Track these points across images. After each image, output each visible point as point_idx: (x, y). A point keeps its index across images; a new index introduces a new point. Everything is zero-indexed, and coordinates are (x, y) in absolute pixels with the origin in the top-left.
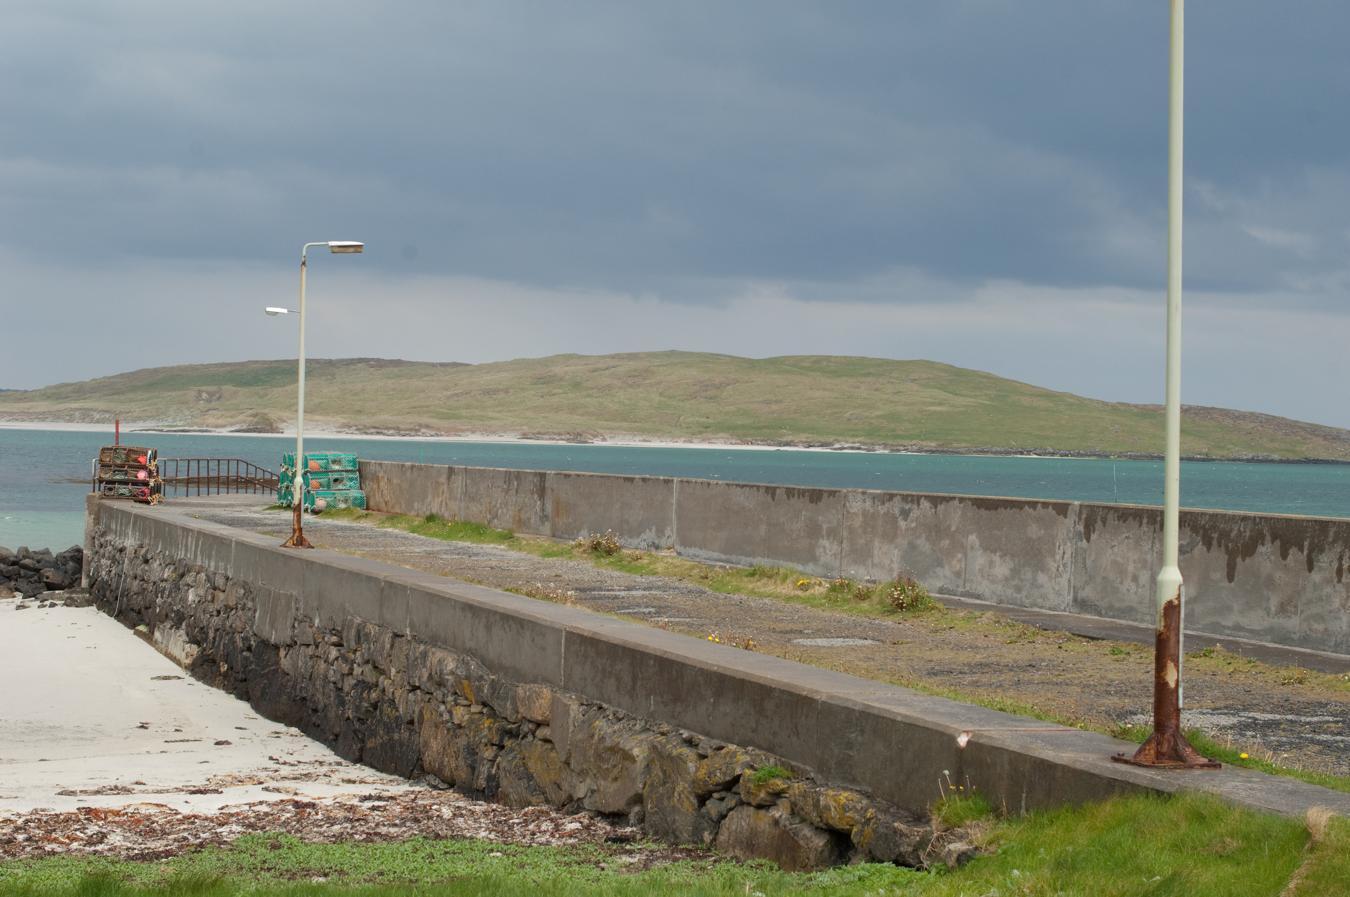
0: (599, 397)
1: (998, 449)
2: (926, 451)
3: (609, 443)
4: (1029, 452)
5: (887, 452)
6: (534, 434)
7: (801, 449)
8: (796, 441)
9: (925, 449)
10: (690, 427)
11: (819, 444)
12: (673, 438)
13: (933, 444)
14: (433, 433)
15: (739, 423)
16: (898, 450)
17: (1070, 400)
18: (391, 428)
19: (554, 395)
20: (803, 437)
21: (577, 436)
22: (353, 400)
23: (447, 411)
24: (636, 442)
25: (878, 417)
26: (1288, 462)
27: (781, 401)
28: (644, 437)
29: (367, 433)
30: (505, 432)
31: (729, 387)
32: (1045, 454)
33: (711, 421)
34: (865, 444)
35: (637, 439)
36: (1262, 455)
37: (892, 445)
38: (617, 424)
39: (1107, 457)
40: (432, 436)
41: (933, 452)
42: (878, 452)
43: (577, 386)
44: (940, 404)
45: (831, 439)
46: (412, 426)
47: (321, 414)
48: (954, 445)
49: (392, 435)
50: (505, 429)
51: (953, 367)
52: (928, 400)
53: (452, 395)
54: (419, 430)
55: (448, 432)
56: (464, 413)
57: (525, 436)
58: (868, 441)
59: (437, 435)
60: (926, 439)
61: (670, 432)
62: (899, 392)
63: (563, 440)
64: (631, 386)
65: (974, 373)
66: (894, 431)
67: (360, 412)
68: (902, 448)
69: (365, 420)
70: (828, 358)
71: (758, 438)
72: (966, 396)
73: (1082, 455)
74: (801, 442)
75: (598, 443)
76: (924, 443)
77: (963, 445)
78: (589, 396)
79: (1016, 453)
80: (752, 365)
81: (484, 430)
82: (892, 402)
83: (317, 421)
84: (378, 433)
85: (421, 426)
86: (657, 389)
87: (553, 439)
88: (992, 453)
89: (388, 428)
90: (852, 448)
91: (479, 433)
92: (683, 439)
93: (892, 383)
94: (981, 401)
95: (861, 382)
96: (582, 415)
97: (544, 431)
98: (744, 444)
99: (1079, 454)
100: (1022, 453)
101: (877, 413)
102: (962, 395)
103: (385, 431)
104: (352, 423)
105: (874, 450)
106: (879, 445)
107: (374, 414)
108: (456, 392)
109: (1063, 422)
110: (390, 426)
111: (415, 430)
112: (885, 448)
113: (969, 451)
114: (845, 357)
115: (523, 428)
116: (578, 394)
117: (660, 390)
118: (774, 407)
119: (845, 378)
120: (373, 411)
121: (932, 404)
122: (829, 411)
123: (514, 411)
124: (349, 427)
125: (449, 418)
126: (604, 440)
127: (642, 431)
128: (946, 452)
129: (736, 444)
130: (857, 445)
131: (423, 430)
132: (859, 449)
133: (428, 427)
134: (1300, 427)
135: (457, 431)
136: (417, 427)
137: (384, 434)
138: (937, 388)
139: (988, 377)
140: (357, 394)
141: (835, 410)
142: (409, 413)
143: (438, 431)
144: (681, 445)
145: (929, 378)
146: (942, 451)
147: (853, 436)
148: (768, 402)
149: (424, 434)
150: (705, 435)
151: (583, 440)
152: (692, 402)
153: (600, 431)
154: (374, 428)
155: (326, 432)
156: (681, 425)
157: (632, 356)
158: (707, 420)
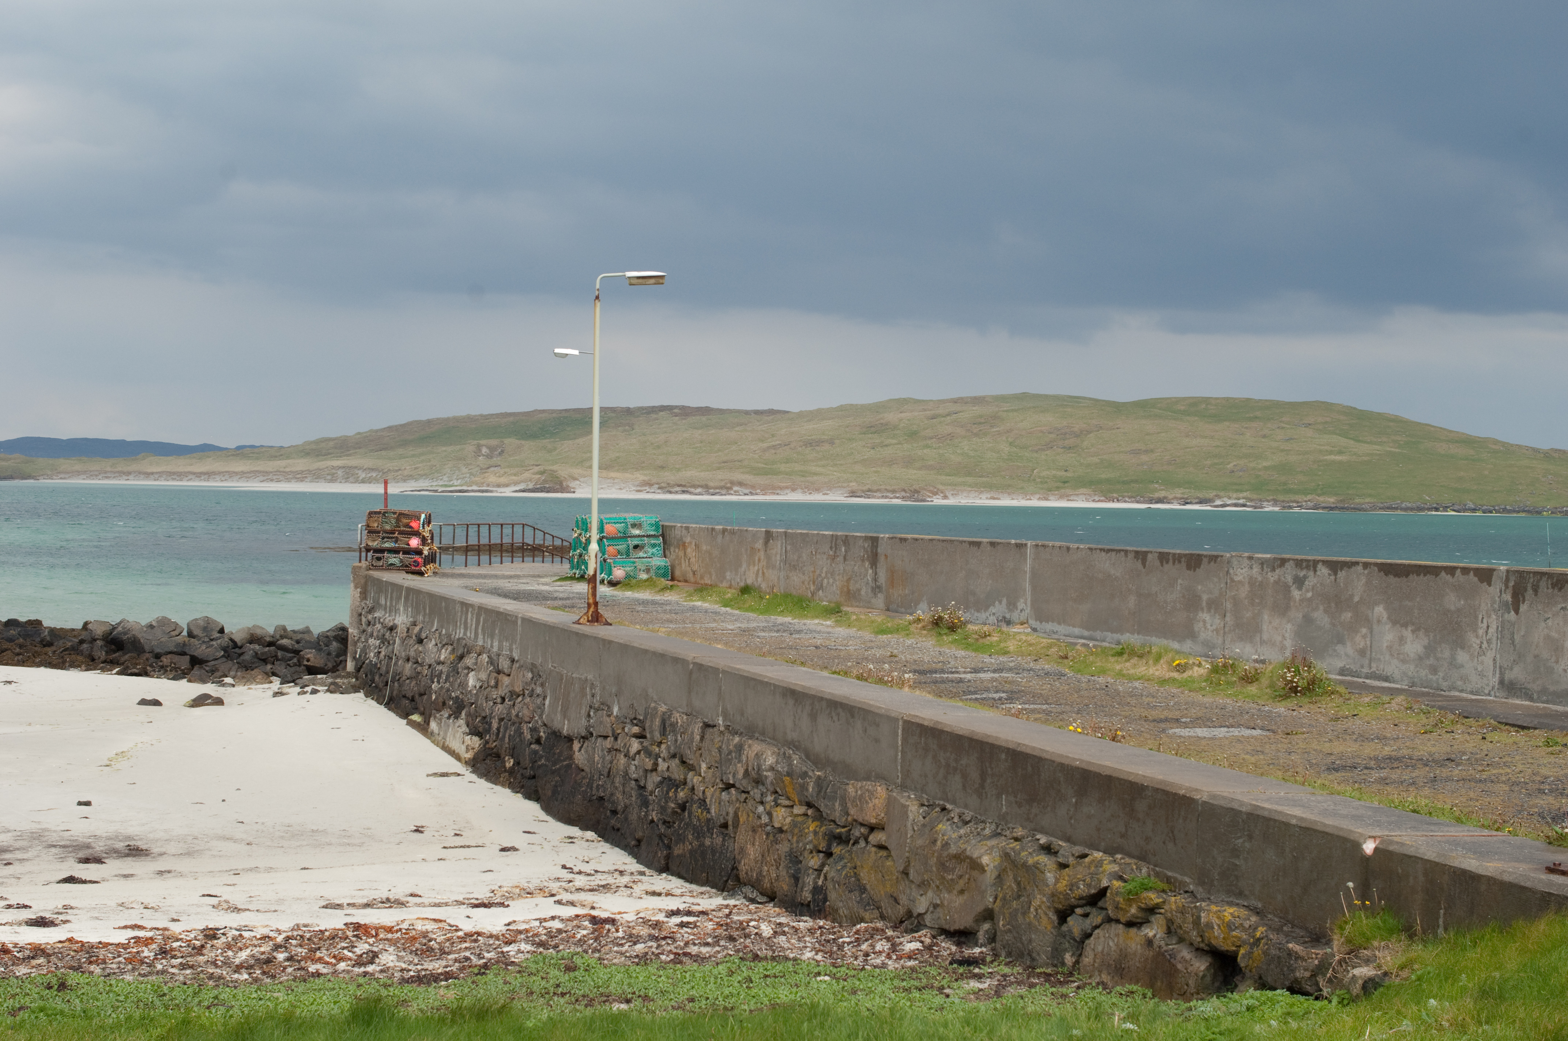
0: (939, 447)
1: (1409, 505)
2: (1324, 508)
3: (951, 501)
4: (1445, 508)
5: (1277, 509)
6: (863, 491)
7: (1177, 507)
8: (1171, 497)
9: (1323, 505)
10: (1046, 482)
11: (1197, 501)
12: (1026, 494)
13: (1332, 500)
14: (747, 491)
15: (1103, 476)
16: (1290, 507)
17: (1494, 447)
18: (699, 486)
19: (886, 446)
20: (1179, 492)
21: (914, 493)
22: (655, 454)
23: (763, 466)
24: (983, 500)
25: (1266, 468)
27: (1152, 451)
28: (992, 494)
29: (671, 492)
30: (830, 490)
31: (1092, 435)
32: (1465, 510)
33: (1069, 474)
34: (1251, 500)
35: (984, 496)
37: (1283, 501)
38: (962, 480)
39: (1539, 513)
40: (745, 494)
41: (1332, 509)
42: (1266, 509)
43: (913, 435)
44: (1340, 453)
45: (1211, 494)
46: (723, 484)
47: (618, 471)
48: (1357, 500)
49: (699, 494)
50: (830, 486)
51: (1355, 408)
52: (1326, 448)
53: (769, 448)
54: (731, 488)
55: (765, 490)
56: (783, 467)
57: (853, 494)
58: (1255, 496)
59: (752, 494)
60: (1323, 494)
61: (1022, 488)
62: (1292, 439)
63: (897, 498)
64: (976, 435)
65: (1380, 416)
66: (1285, 484)
67: (662, 467)
68: (1295, 505)
69: (669, 476)
70: (1206, 400)
71: (1126, 494)
72: (1371, 443)
73: (1509, 511)
74: (1175, 498)
75: (938, 501)
76: (1321, 499)
77: (1367, 500)
78: (927, 446)
79: (1430, 509)
80: (1117, 408)
81: (806, 488)
83: (614, 479)
84: (684, 492)
85: (733, 483)
86: (1007, 438)
87: (886, 497)
88: (1402, 509)
89: (695, 486)
90: (1236, 505)
91: (800, 490)
92: (1037, 496)
93: (1283, 428)
94: (1389, 449)
95: (1246, 428)
96: (920, 469)
97: (875, 488)
98: (1109, 501)
99: (1505, 510)
100: (1437, 509)
101: (1265, 464)
102: (1365, 442)
103: (692, 490)
104: (654, 480)
105: (1262, 508)
106: (1268, 501)
107: (679, 470)
108: (774, 443)
109: (1486, 473)
110: (698, 483)
111: (727, 488)
112: (1275, 505)
113: (1374, 508)
114: (1227, 399)
115: (852, 484)
116: (915, 445)
117: (1010, 440)
118: (1144, 458)
119: (1227, 423)
120: (677, 466)
121: (1331, 453)
122: (1208, 462)
123: (841, 465)
124: (650, 485)
125: (766, 474)
126: (945, 497)
127: (989, 487)
128: (1347, 509)
129: (1099, 501)
130: (1241, 501)
131: (735, 488)
132: (1244, 505)
133: (741, 484)
135: (774, 489)
136: (729, 485)
137: (691, 493)
138: (1337, 434)
139: (1397, 420)
140: (659, 447)
141: (1216, 461)
142: (719, 468)
143: (753, 489)
144: (1035, 502)
145: (1326, 423)
146: (1342, 508)
147: (1237, 491)
148: (1136, 452)
149: (737, 493)
150: (1063, 491)
151: (920, 497)
152: (1048, 452)
153: (941, 487)
154: (679, 486)
155: (624, 491)
156: (1034, 480)
157: (977, 400)
158: (1065, 473)
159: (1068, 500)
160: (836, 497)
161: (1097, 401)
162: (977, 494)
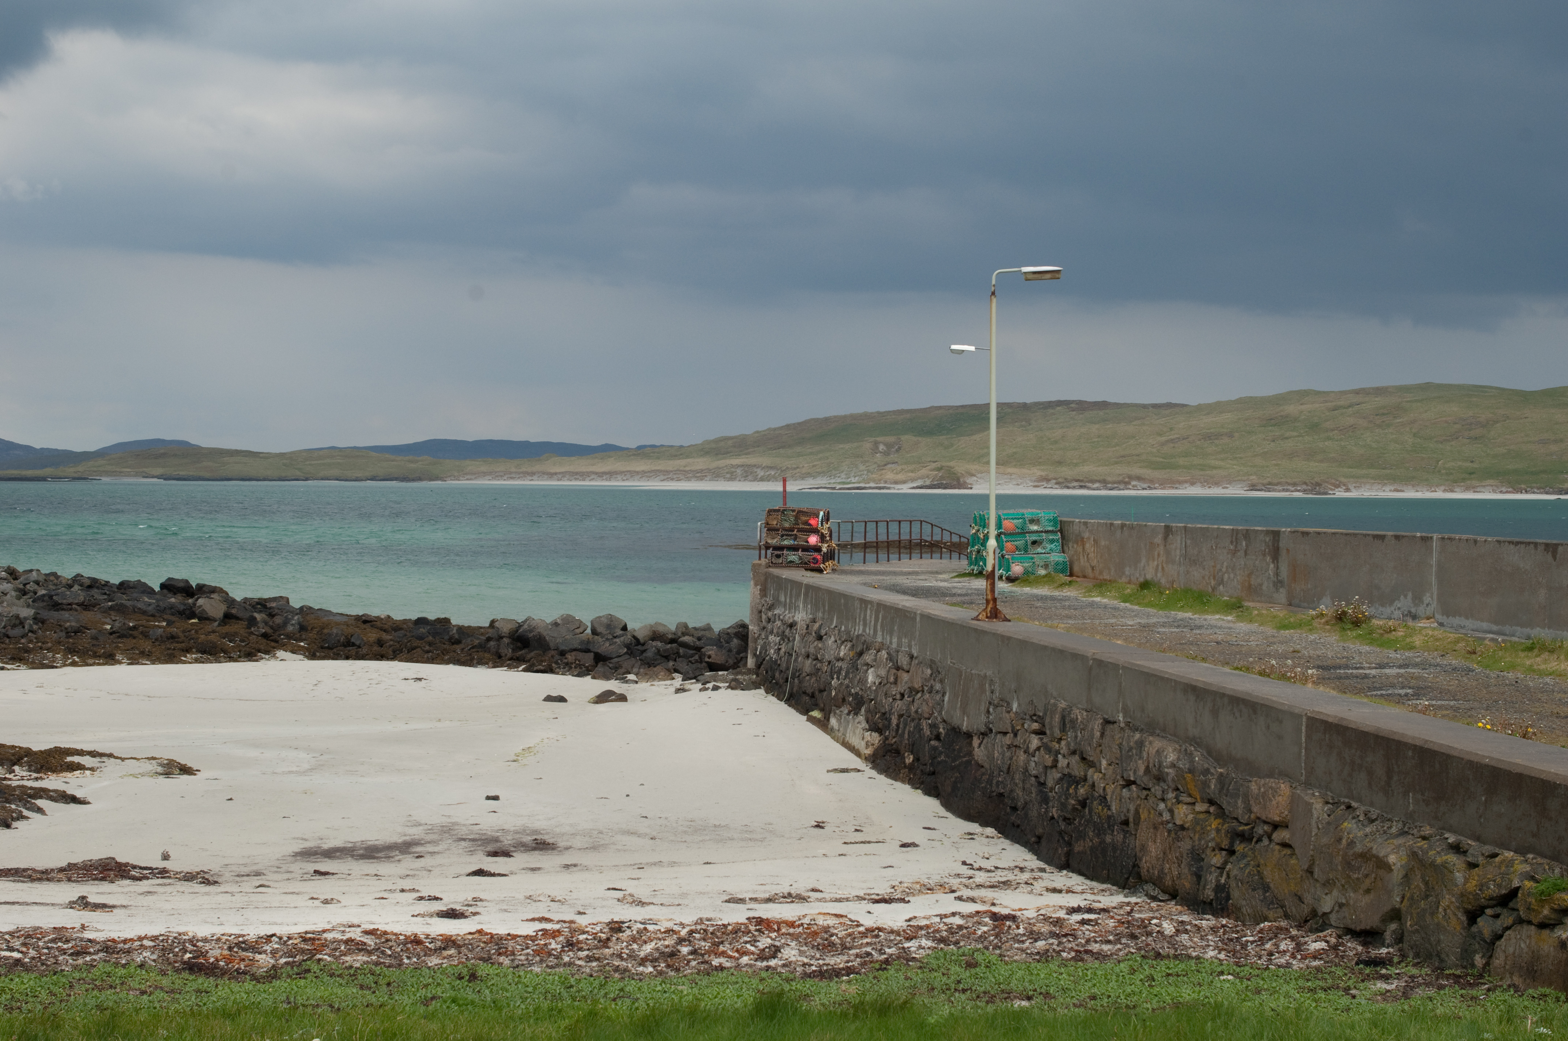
0: (1341, 439)
3: (1354, 494)
6: (1264, 485)
10: (1451, 474)
12: (1431, 486)
15: (1511, 467)
18: (1097, 481)
19: (1287, 438)
21: (1316, 486)
22: (1052, 449)
23: (1161, 460)
24: (1387, 493)
27: (1561, 441)
28: (1396, 486)
29: (1068, 488)
30: (1230, 483)
31: (1498, 425)
33: (1475, 465)
35: (1387, 488)
38: (1364, 472)
40: (1144, 489)
43: (1314, 427)
46: (1121, 478)
47: (1015, 466)
49: (1097, 489)
50: (1230, 480)
53: (1167, 441)
54: (1129, 483)
55: (1163, 484)
56: (1181, 461)
57: (1253, 488)
59: (1150, 488)
61: (1427, 480)
63: (1298, 491)
64: (1379, 426)
67: (1060, 463)
69: (1066, 472)
71: (1535, 485)
75: (1340, 494)
78: (1329, 438)
80: (1524, 398)
81: (1205, 482)
83: (1011, 474)
84: (1081, 487)
85: (1131, 478)
86: (1411, 429)
87: (1287, 490)
89: (1093, 481)
91: (1199, 484)
92: (1443, 488)
96: (1321, 461)
97: (1275, 481)
98: (1517, 492)
103: (1090, 485)
104: (1051, 475)
107: (1076, 465)
108: (1172, 437)
110: (1096, 478)
111: (1125, 483)
115: (1252, 477)
116: (1316, 437)
117: (1414, 431)
118: (1554, 448)
120: (1075, 461)
123: (1241, 458)
124: (1048, 480)
125: (1165, 468)
126: (1348, 490)
127: (1393, 479)
129: (1507, 492)
131: (1133, 483)
133: (1139, 478)
135: (1173, 483)
136: (1127, 480)
137: (1089, 488)
140: (1056, 442)
142: (1116, 463)
143: (1151, 483)
144: (1440, 494)
148: (1545, 442)
149: (1135, 488)
150: (1468, 482)
151: (1322, 490)
152: (1453, 443)
153: (1343, 480)
154: (1077, 481)
155: (1021, 486)
156: (1439, 471)
157: (1379, 391)
158: (1470, 464)
159: (1475, 492)
160: (1236, 491)
161: (1503, 390)
162: (1380, 486)
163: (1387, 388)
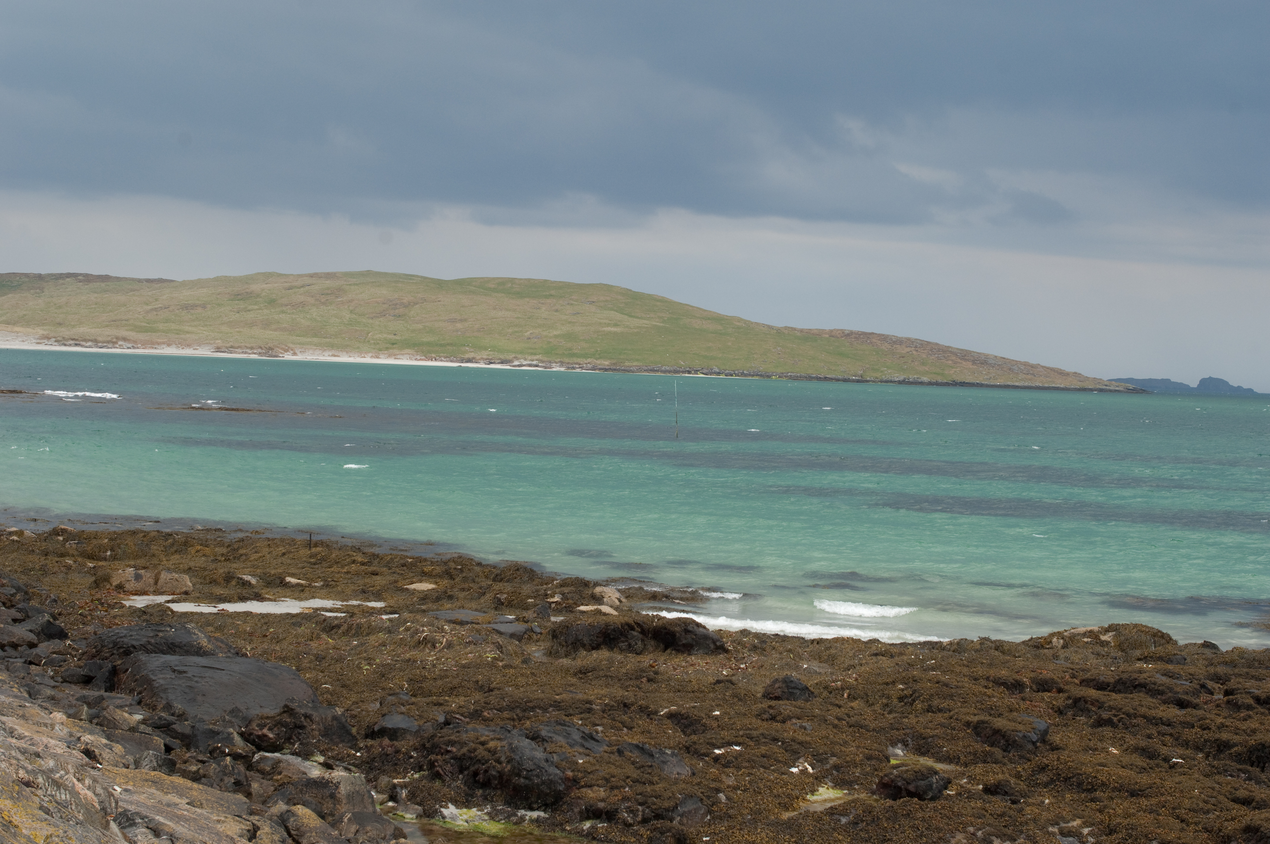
0: (293, 313)
1: (668, 368)
2: (600, 369)
3: (299, 357)
4: (696, 372)
5: (562, 369)
6: (227, 348)
7: (482, 365)
8: (478, 357)
9: (600, 367)
10: (378, 344)
11: (499, 361)
12: (361, 352)
13: (607, 363)
14: (130, 345)
15: (425, 340)
16: (574, 368)
17: (738, 324)
18: (89, 340)
19: (249, 311)
20: (484, 354)
21: (269, 350)
22: (56, 313)
23: (145, 325)
24: (326, 357)
25: (556, 336)
26: (937, 384)
27: (465, 320)
28: (333, 352)
29: (65, 345)
30: (199, 346)
31: (417, 306)
32: (711, 374)
33: (397, 338)
34: (542, 362)
35: (326, 353)
36: (912, 377)
37: (568, 363)
38: (309, 340)
39: (769, 377)
40: (128, 348)
41: (606, 370)
42: (554, 369)
43: (272, 302)
44: (616, 325)
45: (510, 357)
46: (109, 339)
47: (22, 326)
48: (627, 364)
49: (90, 347)
50: (200, 343)
51: (630, 290)
52: (605, 321)
53: (152, 310)
54: (116, 343)
55: (145, 345)
56: (161, 326)
57: (218, 350)
58: (545, 359)
59: (134, 348)
60: (601, 358)
61: (358, 348)
62: (578, 313)
63: (255, 353)
64: (324, 304)
65: (651, 297)
66: (570, 349)
67: (60, 324)
68: (577, 366)
69: (65, 332)
70: (512, 280)
71: (442, 354)
72: (641, 318)
73: (746, 375)
74: (482, 359)
75: (288, 357)
76: (598, 362)
77: (635, 364)
78: (283, 312)
79: (684, 372)
80: (440, 285)
81: (179, 344)
82: (570, 323)
83: (18, 332)
84: (76, 345)
85: (117, 338)
86: (349, 307)
87: (246, 353)
88: (662, 372)
89: (86, 340)
90: (530, 365)
91: (174, 346)
92: (370, 355)
93: (572, 304)
94: (654, 323)
95: (543, 304)
96: (275, 330)
97: (236, 345)
98: (428, 360)
99: (743, 374)
100: (689, 372)
101: (556, 333)
102: (637, 317)
103: (84, 343)
104: (52, 335)
105: (551, 368)
106: (556, 363)
107: (74, 326)
108: (156, 306)
109: (730, 344)
110: (88, 338)
111: (113, 343)
112: (561, 366)
113: (640, 370)
114: (529, 280)
115: (217, 341)
116: (273, 310)
117: (351, 308)
118: (459, 325)
119: (527, 300)
120: (73, 323)
121: (608, 325)
122: (510, 330)
123: (210, 325)
124: (49, 338)
125: (146, 331)
126: (295, 354)
127: (331, 346)
128: (618, 370)
129: (421, 360)
130: (535, 363)
131: (120, 343)
132: (537, 366)
133: (125, 339)
134: (951, 352)
135: (153, 344)
136: (114, 340)
137: (82, 346)
138: (615, 310)
139: (663, 301)
140: (60, 307)
141: (516, 329)
142: (107, 326)
143: (135, 344)
144: (368, 360)
145: (607, 301)
146: (615, 370)
147: (532, 354)
148: (453, 321)
149: (121, 347)
150: (391, 351)
151: (274, 354)
152: (381, 319)
153: (291, 346)
154: (72, 340)
155: (26, 343)
156: (369, 341)
157: (329, 276)
158: (394, 337)
159: (395, 358)
160: (205, 352)
161: (426, 278)
162: (320, 352)
163: (335, 273)
